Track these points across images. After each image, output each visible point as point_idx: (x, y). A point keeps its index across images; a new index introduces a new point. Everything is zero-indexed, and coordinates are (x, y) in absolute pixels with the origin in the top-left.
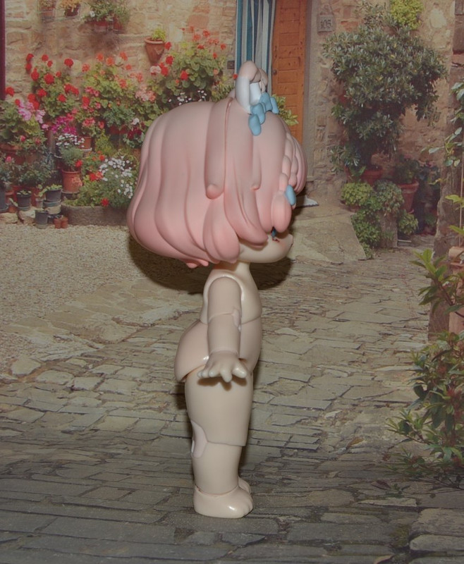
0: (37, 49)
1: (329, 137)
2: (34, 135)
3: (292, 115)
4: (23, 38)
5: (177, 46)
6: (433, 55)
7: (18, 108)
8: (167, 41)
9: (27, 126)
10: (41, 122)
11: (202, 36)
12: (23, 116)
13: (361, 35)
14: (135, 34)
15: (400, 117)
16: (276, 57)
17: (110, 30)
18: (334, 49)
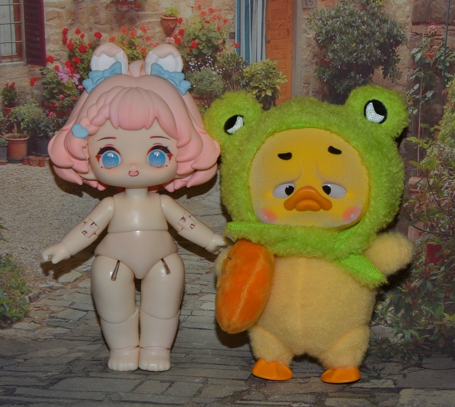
0: (71, 24)
1: (312, 92)
2: (71, 94)
3: (283, 75)
4: (59, 16)
5: (187, 21)
6: (396, 26)
7: (57, 72)
8: (179, 17)
9: (65, 87)
10: (77, 83)
11: (208, 12)
12: (62, 79)
13: (338, 11)
14: (152, 11)
15: (370, 76)
16: (269, 28)
17: (132, 8)
18: (317, 22)
